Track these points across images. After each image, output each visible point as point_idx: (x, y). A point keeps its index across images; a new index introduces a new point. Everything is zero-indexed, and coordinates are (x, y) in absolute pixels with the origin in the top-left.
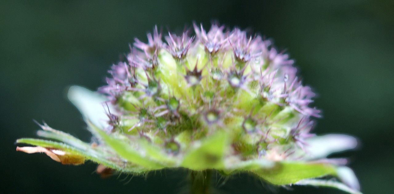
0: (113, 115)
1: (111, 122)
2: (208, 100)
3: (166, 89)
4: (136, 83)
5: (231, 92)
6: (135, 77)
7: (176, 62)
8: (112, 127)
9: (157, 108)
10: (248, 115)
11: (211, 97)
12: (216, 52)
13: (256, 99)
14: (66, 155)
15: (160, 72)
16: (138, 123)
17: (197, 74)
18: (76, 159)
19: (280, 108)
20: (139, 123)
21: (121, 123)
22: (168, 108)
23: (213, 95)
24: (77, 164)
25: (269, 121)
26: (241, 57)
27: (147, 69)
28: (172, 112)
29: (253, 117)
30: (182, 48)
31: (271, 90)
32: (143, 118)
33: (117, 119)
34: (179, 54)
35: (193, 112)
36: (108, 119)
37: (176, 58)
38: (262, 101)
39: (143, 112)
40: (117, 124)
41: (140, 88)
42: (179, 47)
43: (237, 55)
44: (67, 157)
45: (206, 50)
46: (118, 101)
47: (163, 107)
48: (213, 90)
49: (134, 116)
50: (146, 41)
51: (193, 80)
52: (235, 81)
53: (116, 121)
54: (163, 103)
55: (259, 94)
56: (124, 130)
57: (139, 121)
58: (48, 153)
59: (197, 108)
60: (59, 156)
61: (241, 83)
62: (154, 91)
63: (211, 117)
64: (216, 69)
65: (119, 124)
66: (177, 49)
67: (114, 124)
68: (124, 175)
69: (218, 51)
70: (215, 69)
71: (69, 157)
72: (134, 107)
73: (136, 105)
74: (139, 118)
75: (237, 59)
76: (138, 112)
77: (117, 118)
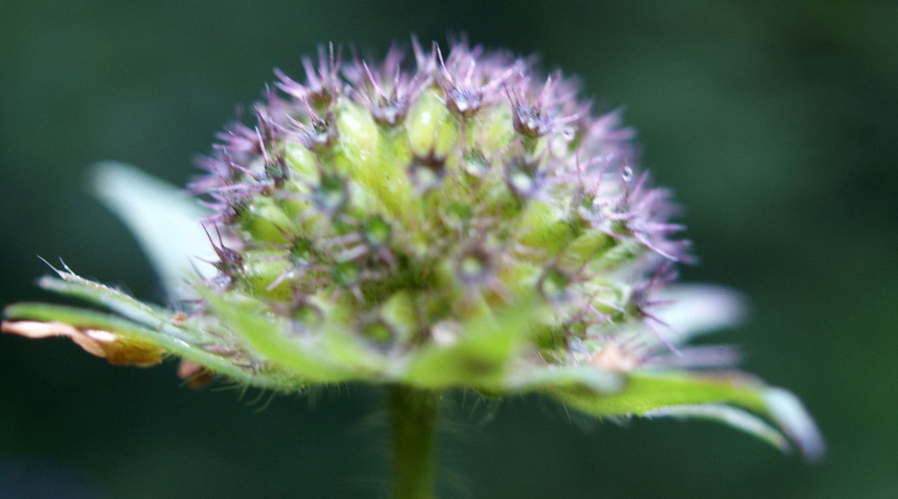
0: (230, 251)
1: (223, 266)
2: (453, 222)
3: (361, 197)
4: (285, 177)
5: (509, 205)
6: (281, 161)
7: (381, 133)
8: (228, 279)
9: (339, 240)
10: (551, 261)
11: (461, 216)
12: (474, 112)
13: (562, 222)
14: (118, 341)
15: (341, 154)
16: (288, 271)
17: (435, 163)
18: (141, 352)
19: (611, 242)
20: (291, 270)
21: (246, 267)
22: (365, 241)
23: (466, 213)
24: (145, 365)
25: (588, 271)
26: (531, 125)
27: (313, 147)
28: (373, 249)
29: (561, 267)
30: (395, 99)
31: (597, 201)
32: (301, 261)
33: (239, 261)
34: (390, 114)
35: (420, 250)
36: (217, 258)
37: (381, 122)
38: (577, 226)
39: (300, 245)
40: (240, 271)
41: (295, 190)
42: (388, 95)
43: (523, 120)
44: (120, 346)
45: (451, 105)
46: (238, 216)
47: (353, 237)
48: (467, 200)
49: (279, 254)
50: (301, 79)
51: (426, 176)
52: (522, 182)
53: (237, 266)
54: (351, 228)
55: (572, 212)
56: (253, 286)
57: (289, 265)
58: (78, 337)
59: (429, 241)
60: (102, 344)
61: (536, 187)
62: (334, 199)
63: (471, 267)
64: (473, 150)
65: (243, 269)
66: (382, 103)
67: (233, 272)
68: (253, 391)
69: (478, 109)
70: (469, 149)
71: (125, 345)
72: (279, 233)
73: (284, 228)
74: (291, 260)
75: (521, 128)
76: (289, 245)
77: (238, 256)
